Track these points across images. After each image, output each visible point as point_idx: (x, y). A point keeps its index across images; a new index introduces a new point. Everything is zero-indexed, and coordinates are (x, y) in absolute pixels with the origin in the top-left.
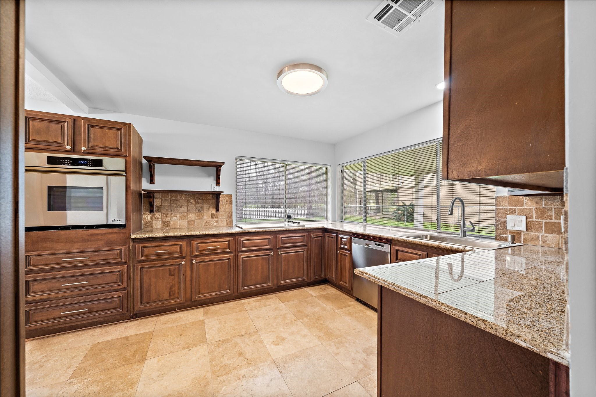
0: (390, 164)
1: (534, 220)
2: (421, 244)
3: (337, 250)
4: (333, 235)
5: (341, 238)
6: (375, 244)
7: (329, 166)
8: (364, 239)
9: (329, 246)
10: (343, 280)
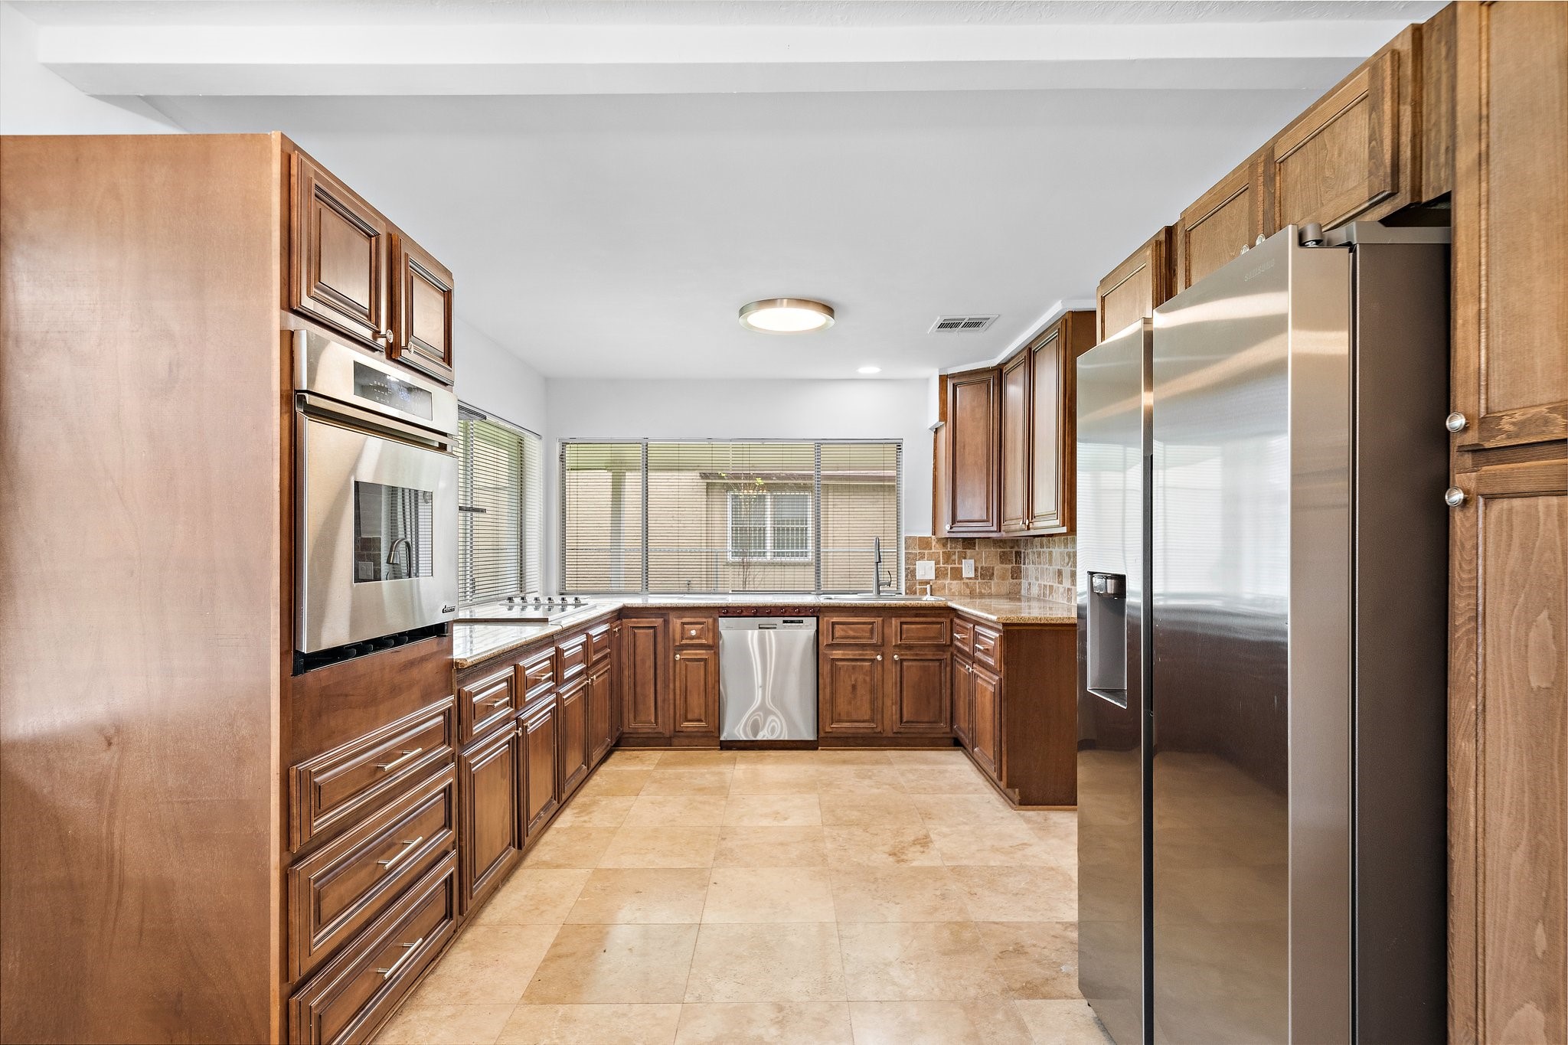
0: (733, 462)
1: (942, 565)
2: (879, 606)
3: (666, 657)
4: (652, 622)
5: (683, 624)
6: (785, 622)
7: (533, 437)
8: (755, 616)
9: (639, 650)
10: (690, 717)
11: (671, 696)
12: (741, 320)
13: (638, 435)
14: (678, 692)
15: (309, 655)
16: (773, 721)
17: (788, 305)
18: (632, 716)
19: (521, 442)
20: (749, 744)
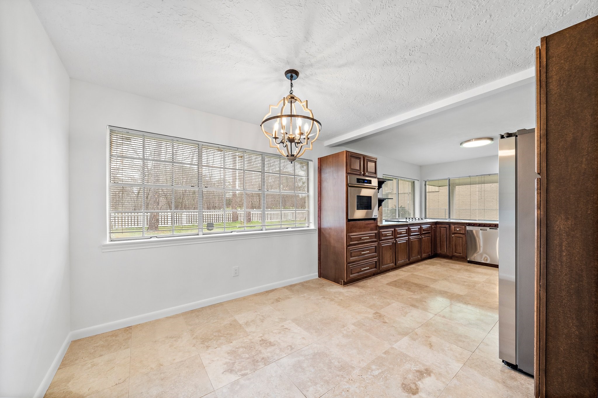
3: (450, 235)
4: (445, 226)
5: (455, 227)
6: (490, 229)
7: (417, 181)
8: (479, 226)
9: (442, 233)
10: (457, 252)
11: (451, 246)
12: (461, 147)
13: (447, 177)
14: (453, 245)
15: (349, 219)
16: (486, 257)
17: (474, 141)
18: (439, 249)
19: (414, 182)
20: (478, 263)
